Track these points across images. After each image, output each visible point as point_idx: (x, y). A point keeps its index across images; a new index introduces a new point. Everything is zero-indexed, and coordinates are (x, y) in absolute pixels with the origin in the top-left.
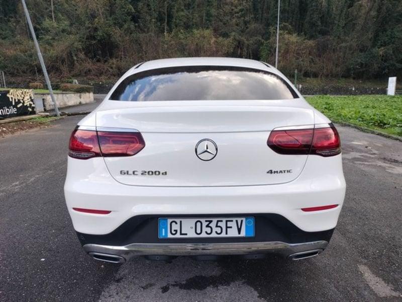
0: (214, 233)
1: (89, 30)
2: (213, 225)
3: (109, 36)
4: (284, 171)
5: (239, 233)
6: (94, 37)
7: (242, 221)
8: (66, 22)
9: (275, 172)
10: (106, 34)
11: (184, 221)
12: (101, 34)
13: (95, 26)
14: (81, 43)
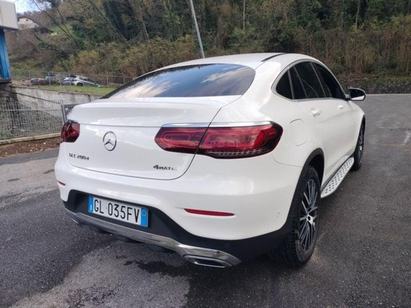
0: (119, 216)
1: (273, 33)
2: (119, 209)
3: (292, 36)
4: (169, 168)
5: (136, 221)
6: (277, 39)
7: (138, 210)
8: (252, 29)
9: (160, 168)
10: (289, 35)
11: (103, 201)
12: (284, 36)
13: (278, 28)
14: (263, 47)
